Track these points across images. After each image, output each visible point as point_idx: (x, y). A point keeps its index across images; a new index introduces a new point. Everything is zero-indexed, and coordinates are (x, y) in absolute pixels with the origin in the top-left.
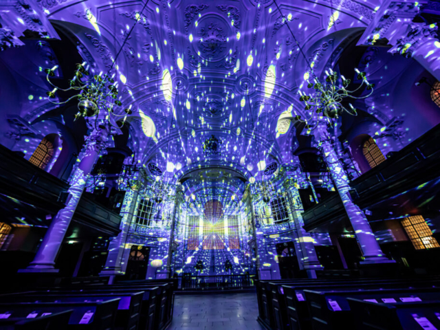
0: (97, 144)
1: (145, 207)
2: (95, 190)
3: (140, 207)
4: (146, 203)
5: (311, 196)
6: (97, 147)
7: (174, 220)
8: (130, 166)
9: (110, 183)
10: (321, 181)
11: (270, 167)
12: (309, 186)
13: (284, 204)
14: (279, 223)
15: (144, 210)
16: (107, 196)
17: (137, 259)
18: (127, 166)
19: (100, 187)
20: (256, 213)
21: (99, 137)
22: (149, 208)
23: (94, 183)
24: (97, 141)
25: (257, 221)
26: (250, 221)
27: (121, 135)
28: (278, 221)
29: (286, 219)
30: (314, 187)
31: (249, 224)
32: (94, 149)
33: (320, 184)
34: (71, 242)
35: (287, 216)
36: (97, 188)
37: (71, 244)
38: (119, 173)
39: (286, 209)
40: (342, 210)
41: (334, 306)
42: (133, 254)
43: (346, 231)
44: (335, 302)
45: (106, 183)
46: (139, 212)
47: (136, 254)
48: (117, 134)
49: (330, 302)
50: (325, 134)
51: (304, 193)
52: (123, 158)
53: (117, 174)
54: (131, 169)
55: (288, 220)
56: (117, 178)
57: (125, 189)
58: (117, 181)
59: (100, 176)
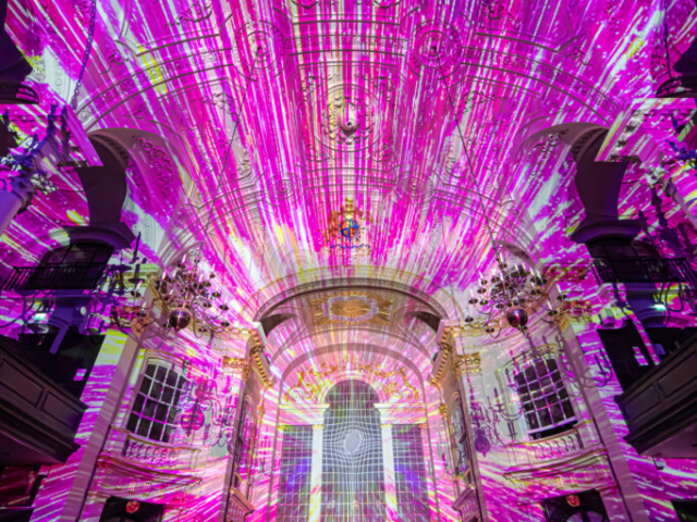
1: (158, 386)
2: (22, 335)
3: (143, 384)
4: (160, 377)
5: (637, 349)
7: (239, 426)
8: (123, 268)
9: (66, 315)
10: (659, 306)
12: (629, 324)
13: (557, 377)
14: (544, 434)
15: (155, 394)
16: (54, 349)
18: (115, 268)
19: (35, 326)
20: (474, 405)
22: (168, 392)
23: (23, 316)
24: (24, 168)
25: (480, 433)
28: (541, 429)
29: (566, 420)
30: (645, 323)
31: (454, 446)
32: (9, 189)
33: (660, 317)
35: (570, 413)
36: (29, 330)
38: (93, 288)
39: (564, 394)
45: (54, 316)
48: (84, 164)
52: (111, 251)
53: (86, 292)
54: (126, 278)
55: (575, 422)
56: (87, 301)
57: (103, 332)
58: (83, 310)
59: (41, 295)
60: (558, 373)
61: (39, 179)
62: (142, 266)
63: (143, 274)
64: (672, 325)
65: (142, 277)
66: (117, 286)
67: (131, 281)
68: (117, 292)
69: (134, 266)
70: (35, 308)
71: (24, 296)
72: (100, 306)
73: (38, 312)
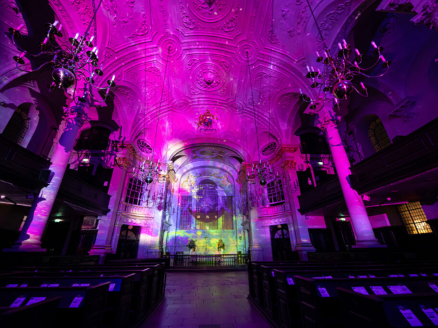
0: (78, 117)
1: (135, 186)
2: (79, 167)
3: (130, 186)
4: (135, 183)
6: (78, 121)
7: (165, 200)
8: (117, 142)
9: (96, 159)
10: (321, 163)
11: (269, 147)
12: (308, 169)
14: (274, 205)
15: (134, 189)
16: (94, 173)
17: (128, 238)
18: (113, 142)
19: (84, 164)
20: (251, 194)
21: (80, 108)
22: (139, 188)
23: (78, 159)
25: (252, 203)
26: (245, 203)
27: (105, 107)
28: (273, 203)
29: (282, 201)
30: (314, 169)
31: (243, 205)
32: (75, 123)
33: (321, 166)
34: (57, 221)
35: (283, 199)
36: (81, 166)
37: (57, 223)
38: (105, 149)
39: (282, 192)
40: (340, 195)
41: (323, 292)
42: (124, 233)
43: (342, 215)
44: (324, 289)
45: (90, 160)
46: (128, 191)
47: (127, 233)
48: (100, 106)
49: (319, 289)
50: (330, 113)
51: (302, 176)
52: (109, 132)
53: (103, 151)
54: (118, 145)
55: (284, 202)
56: (103, 155)
57: (112, 167)
58: (102, 158)
59: (84, 152)
60: (281, 185)
62: (124, 141)
63: (125, 144)
64: (323, 169)
66: (115, 148)
67: (120, 147)
69: (121, 141)
70: (82, 157)
71: (78, 151)
72: (109, 157)
73: (84, 158)
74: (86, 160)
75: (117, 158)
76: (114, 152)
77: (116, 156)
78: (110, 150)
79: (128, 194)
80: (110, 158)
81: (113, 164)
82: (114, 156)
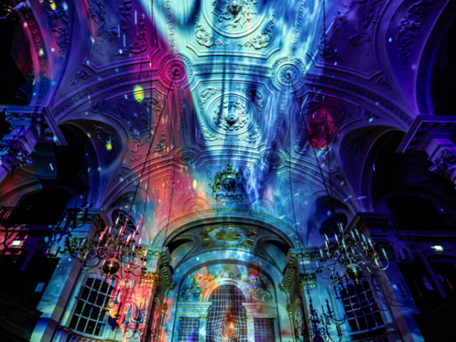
0: (9, 154)
1: (94, 294)
2: (3, 256)
3: (84, 292)
4: (96, 287)
5: (425, 278)
8: (77, 211)
9: (34, 242)
10: (438, 248)
12: (419, 259)
13: (370, 294)
14: (362, 336)
15: (92, 300)
16: (23, 268)
18: (70, 210)
19: (14, 250)
20: (313, 312)
21: (17, 142)
22: (101, 297)
23: (5, 242)
24: (11, 149)
28: (359, 332)
29: (377, 327)
33: (439, 255)
35: (380, 322)
36: (8, 253)
38: (55, 224)
39: (375, 307)
45: (25, 243)
46: (80, 304)
52: (68, 197)
53: (50, 226)
54: (78, 217)
55: (384, 329)
56: (50, 234)
57: (59, 255)
58: (46, 239)
59: (18, 228)
60: (371, 292)
61: (22, 156)
62: (90, 209)
63: (90, 214)
65: (89, 217)
66: (72, 222)
67: (81, 219)
68: (71, 227)
69: (84, 209)
70: (13, 237)
71: (7, 228)
72: (58, 237)
73: (15, 239)
74: (17, 243)
75: (70, 239)
76: (70, 229)
77: (70, 236)
78: (63, 225)
79: (78, 309)
80: (60, 240)
81: (62, 249)
82: (67, 236)
